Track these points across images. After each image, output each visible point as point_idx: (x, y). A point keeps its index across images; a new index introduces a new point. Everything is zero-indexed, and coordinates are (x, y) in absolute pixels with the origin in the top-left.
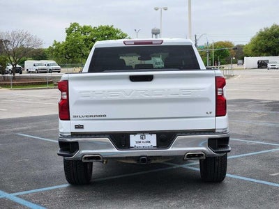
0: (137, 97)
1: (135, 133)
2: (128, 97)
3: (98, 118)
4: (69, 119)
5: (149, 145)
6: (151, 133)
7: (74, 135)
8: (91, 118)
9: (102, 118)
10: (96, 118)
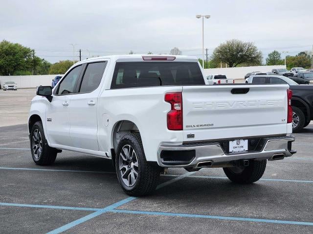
0: (238, 107)
1: (233, 139)
2: (231, 108)
3: (207, 127)
4: (182, 129)
5: (242, 149)
6: (244, 138)
7: (185, 144)
8: (201, 127)
9: (210, 127)
10: (205, 127)
